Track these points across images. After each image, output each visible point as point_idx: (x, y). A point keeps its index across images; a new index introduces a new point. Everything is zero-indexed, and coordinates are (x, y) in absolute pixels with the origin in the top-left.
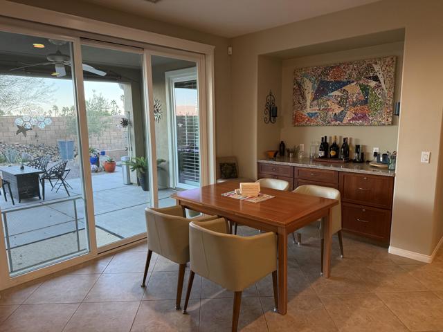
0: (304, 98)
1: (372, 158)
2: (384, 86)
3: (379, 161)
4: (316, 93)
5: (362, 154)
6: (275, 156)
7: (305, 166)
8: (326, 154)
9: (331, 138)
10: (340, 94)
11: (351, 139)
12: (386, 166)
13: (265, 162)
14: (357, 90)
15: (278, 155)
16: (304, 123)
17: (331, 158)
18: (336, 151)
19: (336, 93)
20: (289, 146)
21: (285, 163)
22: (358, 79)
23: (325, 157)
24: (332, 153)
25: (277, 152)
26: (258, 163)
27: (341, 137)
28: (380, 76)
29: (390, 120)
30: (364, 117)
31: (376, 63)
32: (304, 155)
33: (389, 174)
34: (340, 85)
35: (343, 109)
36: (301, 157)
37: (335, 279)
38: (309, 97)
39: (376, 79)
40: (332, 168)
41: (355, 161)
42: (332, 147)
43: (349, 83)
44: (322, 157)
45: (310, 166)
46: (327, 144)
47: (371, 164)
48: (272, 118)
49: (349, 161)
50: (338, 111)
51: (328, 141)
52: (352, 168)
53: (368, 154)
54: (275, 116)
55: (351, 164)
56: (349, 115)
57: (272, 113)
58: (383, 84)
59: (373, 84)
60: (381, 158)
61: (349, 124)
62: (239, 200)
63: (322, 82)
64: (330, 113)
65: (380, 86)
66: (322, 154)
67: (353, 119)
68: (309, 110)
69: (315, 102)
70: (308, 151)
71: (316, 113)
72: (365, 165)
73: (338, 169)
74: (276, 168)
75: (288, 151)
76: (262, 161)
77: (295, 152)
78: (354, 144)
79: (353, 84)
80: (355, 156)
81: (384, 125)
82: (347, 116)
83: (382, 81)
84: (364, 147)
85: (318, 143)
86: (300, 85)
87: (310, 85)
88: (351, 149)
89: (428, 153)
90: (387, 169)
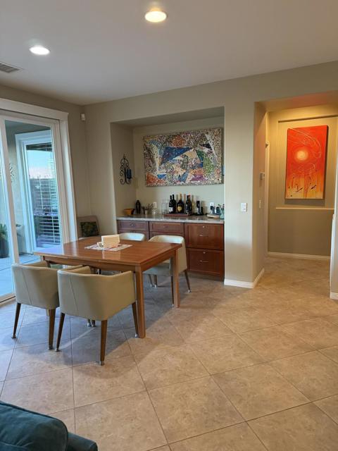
0: (153, 162)
1: (209, 211)
2: (214, 152)
3: (214, 213)
4: (163, 158)
5: (202, 208)
6: (132, 213)
7: (158, 220)
8: (175, 209)
9: (177, 196)
10: (182, 159)
11: (193, 196)
12: (218, 216)
13: (124, 219)
14: (195, 155)
15: (134, 213)
16: (155, 184)
17: (179, 212)
18: (182, 207)
19: (179, 158)
20: (144, 204)
21: (141, 219)
22: (195, 146)
23: (174, 212)
24: (179, 209)
25: (134, 210)
26: (117, 220)
27: (185, 195)
28: (211, 144)
29: (220, 180)
30: (201, 178)
31: (207, 133)
32: (157, 211)
33: (221, 222)
34: (181, 151)
35: (185, 171)
36: (154, 213)
37: (183, 307)
38: (158, 161)
39: (208, 146)
40: (179, 221)
41: (196, 215)
42: (179, 203)
43: (188, 149)
44: (172, 213)
45: (161, 220)
46: (175, 201)
47: (208, 216)
48: (127, 179)
49: (192, 215)
50: (181, 173)
51: (175, 199)
52: (194, 219)
53: (207, 208)
54: (130, 178)
55: (194, 217)
56: (190, 176)
57: (127, 175)
58: (213, 150)
59: (206, 150)
60: (215, 211)
61: (191, 184)
62: (102, 251)
63: (167, 148)
64: (175, 175)
65: (212, 152)
66: (171, 210)
67: (193, 180)
68: (158, 172)
69: (163, 166)
70: (160, 209)
71: (164, 175)
72: (204, 217)
73: (183, 221)
74: (133, 224)
75: (143, 208)
76: (120, 219)
77: (150, 209)
78: (195, 200)
79: (191, 151)
80: (197, 210)
81: (216, 183)
82: (188, 177)
83: (213, 148)
84: (203, 202)
85: (168, 201)
86: (149, 151)
87: (158, 151)
88: (193, 205)
89: (245, 204)
90: (219, 219)
